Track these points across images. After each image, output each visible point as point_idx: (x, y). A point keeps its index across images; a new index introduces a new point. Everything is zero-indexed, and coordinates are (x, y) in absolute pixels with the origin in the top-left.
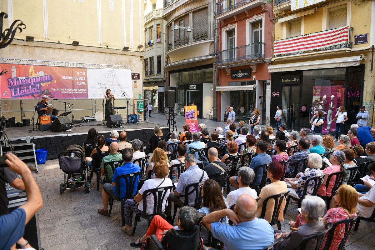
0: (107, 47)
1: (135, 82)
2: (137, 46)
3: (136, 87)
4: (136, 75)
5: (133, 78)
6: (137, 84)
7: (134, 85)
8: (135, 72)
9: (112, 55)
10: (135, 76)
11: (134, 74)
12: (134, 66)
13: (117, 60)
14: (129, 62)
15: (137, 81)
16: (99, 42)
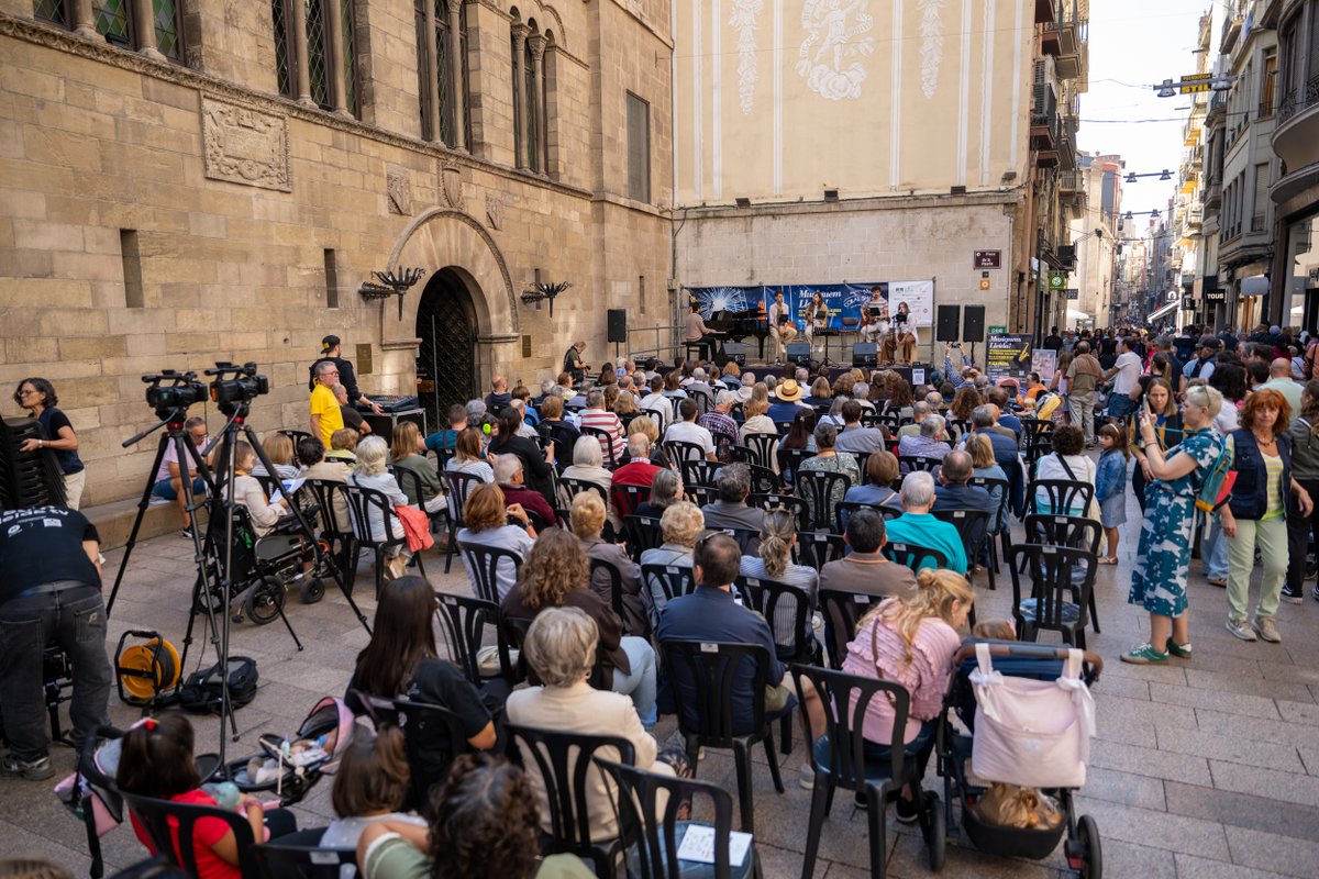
0: (912, 192)
1: (985, 275)
2: (1002, 175)
3: (987, 288)
4: (987, 257)
5: (978, 263)
6: (988, 282)
7: (982, 282)
8: (985, 248)
9: (918, 211)
10: (984, 260)
11: (983, 254)
12: (984, 232)
13: (935, 223)
14: (967, 223)
15: (993, 272)
16: (893, 182)
